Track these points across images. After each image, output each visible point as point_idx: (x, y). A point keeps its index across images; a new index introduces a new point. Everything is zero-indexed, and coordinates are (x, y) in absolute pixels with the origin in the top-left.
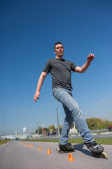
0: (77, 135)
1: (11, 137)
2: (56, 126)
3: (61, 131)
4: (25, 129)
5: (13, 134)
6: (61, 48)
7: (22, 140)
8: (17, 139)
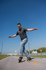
0: (37, 54)
1: (11, 54)
2: (28, 50)
3: (30, 52)
4: (16, 51)
5: (12, 53)
6: (19, 26)
7: (15, 56)
8: (13, 55)
